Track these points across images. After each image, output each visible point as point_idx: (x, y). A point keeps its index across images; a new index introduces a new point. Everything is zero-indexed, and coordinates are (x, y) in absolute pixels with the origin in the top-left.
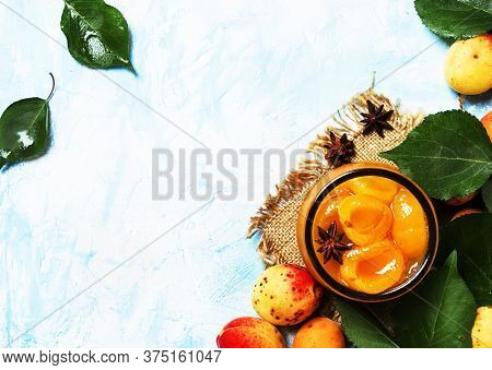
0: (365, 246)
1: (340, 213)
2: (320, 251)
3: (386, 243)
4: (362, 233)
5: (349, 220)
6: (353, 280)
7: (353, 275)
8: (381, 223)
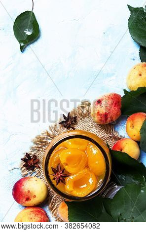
0: (76, 173)
1: (60, 159)
2: (54, 179)
3: (86, 170)
4: (73, 167)
5: (65, 162)
6: (72, 191)
7: (72, 189)
8: (82, 161)
